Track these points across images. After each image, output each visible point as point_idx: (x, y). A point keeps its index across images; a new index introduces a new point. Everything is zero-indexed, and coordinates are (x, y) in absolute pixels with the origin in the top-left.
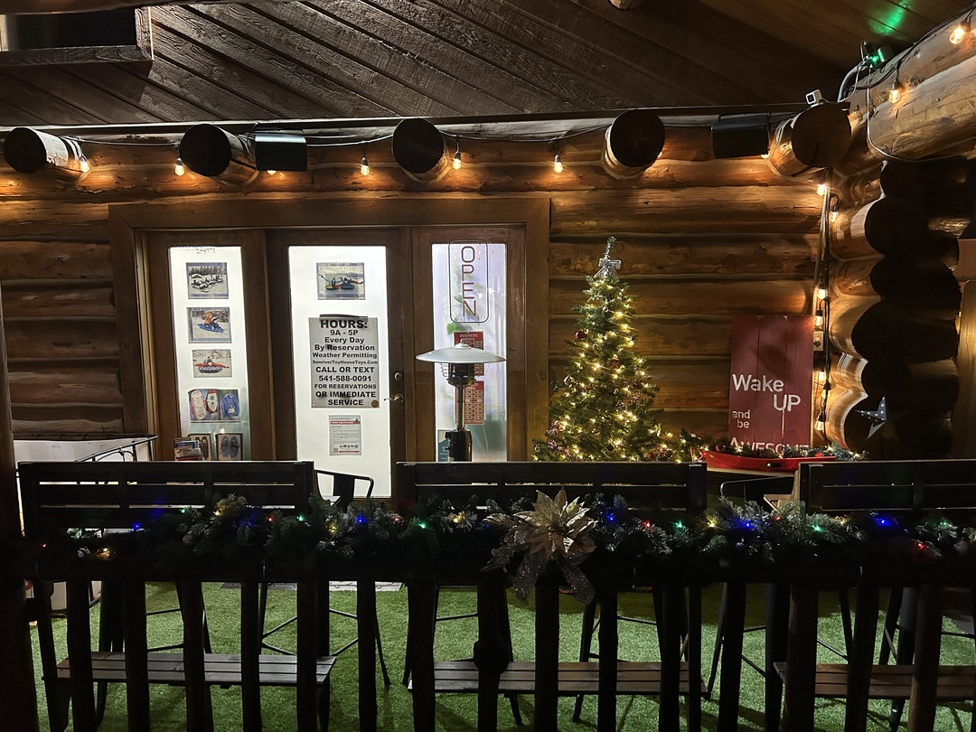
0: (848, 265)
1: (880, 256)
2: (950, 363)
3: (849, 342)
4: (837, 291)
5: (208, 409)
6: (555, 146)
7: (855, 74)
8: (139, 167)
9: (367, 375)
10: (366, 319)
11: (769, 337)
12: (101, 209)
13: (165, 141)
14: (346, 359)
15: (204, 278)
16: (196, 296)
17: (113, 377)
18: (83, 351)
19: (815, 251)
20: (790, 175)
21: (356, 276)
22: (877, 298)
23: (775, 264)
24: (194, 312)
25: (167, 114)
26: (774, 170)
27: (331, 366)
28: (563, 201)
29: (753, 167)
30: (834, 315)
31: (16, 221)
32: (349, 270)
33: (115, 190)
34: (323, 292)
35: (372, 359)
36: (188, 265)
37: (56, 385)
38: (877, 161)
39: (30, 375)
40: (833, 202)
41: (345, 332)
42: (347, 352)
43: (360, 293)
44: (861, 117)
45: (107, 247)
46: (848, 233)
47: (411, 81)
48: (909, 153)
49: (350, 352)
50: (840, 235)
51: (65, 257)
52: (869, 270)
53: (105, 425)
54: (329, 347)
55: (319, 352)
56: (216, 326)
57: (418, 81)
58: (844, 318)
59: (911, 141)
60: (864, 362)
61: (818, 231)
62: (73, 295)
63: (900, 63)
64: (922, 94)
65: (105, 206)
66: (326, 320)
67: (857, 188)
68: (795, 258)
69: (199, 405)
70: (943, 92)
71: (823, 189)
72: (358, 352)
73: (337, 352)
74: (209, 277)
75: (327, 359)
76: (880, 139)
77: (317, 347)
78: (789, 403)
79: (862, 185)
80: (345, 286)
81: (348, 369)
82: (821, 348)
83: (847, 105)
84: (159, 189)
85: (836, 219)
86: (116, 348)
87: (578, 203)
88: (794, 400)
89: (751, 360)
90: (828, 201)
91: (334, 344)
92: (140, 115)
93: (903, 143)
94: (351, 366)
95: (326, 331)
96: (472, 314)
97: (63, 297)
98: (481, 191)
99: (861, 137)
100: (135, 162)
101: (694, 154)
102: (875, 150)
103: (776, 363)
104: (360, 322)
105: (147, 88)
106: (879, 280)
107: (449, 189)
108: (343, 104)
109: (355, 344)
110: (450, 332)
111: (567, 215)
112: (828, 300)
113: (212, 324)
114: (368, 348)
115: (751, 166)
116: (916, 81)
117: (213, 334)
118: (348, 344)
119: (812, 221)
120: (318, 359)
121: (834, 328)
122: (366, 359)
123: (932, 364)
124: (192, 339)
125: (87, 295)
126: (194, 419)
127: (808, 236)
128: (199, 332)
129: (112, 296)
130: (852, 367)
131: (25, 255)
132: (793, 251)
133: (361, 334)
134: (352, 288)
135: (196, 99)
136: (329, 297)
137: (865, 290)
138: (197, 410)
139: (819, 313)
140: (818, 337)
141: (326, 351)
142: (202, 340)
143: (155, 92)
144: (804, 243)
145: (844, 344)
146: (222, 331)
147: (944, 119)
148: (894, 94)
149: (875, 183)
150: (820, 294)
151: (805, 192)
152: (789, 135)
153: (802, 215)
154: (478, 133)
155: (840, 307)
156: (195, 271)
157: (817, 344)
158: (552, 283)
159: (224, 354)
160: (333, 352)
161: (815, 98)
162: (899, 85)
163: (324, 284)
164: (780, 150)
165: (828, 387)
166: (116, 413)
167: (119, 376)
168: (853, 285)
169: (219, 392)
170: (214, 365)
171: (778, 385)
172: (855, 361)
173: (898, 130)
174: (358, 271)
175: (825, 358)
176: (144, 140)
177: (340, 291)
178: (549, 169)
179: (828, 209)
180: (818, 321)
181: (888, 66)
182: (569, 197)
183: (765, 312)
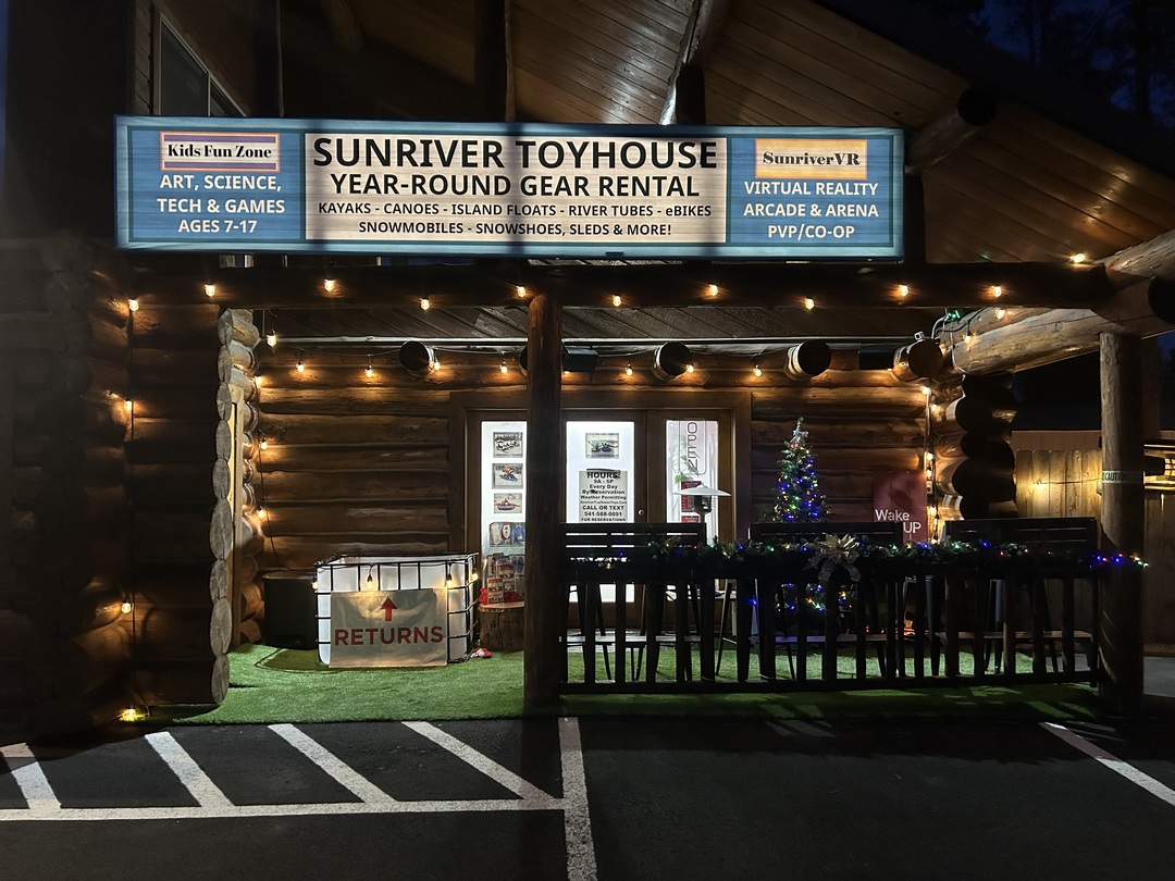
0: (945, 438)
1: (965, 432)
2: (1012, 503)
3: (950, 485)
4: (939, 455)
5: (502, 536)
6: (755, 360)
7: (942, 322)
8: (471, 366)
9: (619, 511)
10: (619, 472)
11: (898, 484)
12: (443, 395)
13: (494, 350)
14: (604, 500)
15: (505, 443)
16: (499, 455)
17: (443, 512)
18: (420, 493)
19: (923, 429)
20: (904, 381)
21: (613, 442)
22: (965, 458)
23: (898, 438)
24: (497, 467)
25: (494, 333)
26: (894, 377)
27: (593, 505)
28: (760, 394)
29: (881, 375)
30: (938, 471)
31: (380, 402)
32: (608, 438)
33: (452, 382)
34: (590, 453)
35: (623, 500)
36: (495, 433)
37: (401, 517)
38: (960, 375)
39: (382, 510)
40: (933, 398)
41: (604, 481)
42: (605, 495)
43: (615, 453)
44: (947, 348)
45: (445, 420)
46: (944, 418)
47: (659, 316)
48: (978, 371)
49: (607, 495)
50: (939, 419)
51: (416, 427)
52: (958, 442)
53: (435, 546)
54: (593, 491)
55: (585, 495)
56: (512, 476)
57: (663, 317)
58: (945, 472)
59: (979, 365)
60: (960, 498)
61: (925, 417)
62: (419, 454)
63: (969, 321)
64: (983, 340)
65: (448, 392)
66: (591, 473)
67: (948, 390)
68: (910, 434)
69: (496, 533)
70: (994, 342)
71: (926, 391)
72: (613, 495)
73: (598, 495)
74: (509, 442)
75: (591, 500)
76: (961, 363)
77: (584, 492)
78: (914, 528)
79: (951, 389)
80: (605, 450)
81: (606, 507)
82: (931, 492)
83: (939, 340)
84: (484, 382)
85: (936, 409)
86: (446, 491)
87: (770, 395)
88: (917, 526)
89: (887, 500)
90: (930, 397)
91: (596, 489)
92: (475, 333)
93: (974, 366)
94: (608, 505)
95: (591, 480)
96: (694, 469)
97: (411, 454)
98: (704, 387)
99: (948, 361)
100: (469, 364)
101: (844, 367)
102: (958, 368)
103: (904, 501)
104: (615, 474)
105: (481, 315)
106: (966, 447)
107: (682, 385)
108: (613, 330)
109: (611, 490)
110: (677, 481)
111: (762, 403)
112: (934, 461)
113: (510, 475)
114: (620, 492)
115: (880, 374)
116: (979, 333)
117: (510, 483)
118: (606, 489)
119: (921, 410)
120: (585, 500)
121: (939, 478)
122: (618, 500)
123: (1001, 504)
124: (494, 485)
125: (428, 454)
126: (492, 544)
127: (917, 420)
128: (499, 481)
129: (448, 454)
130: (952, 504)
131: (386, 425)
132: (909, 429)
133: (615, 482)
134: (610, 450)
135: (515, 324)
136: (593, 457)
137: (957, 454)
138: (494, 538)
139: (929, 468)
140: (929, 484)
141: (590, 495)
142: (501, 487)
143: (486, 318)
144: (916, 424)
145: (946, 487)
146: (517, 480)
147: (996, 356)
148: (967, 339)
149: (959, 387)
150: (928, 457)
151: (914, 391)
152: (904, 357)
153: (914, 406)
154: (705, 350)
155: (941, 465)
156: (499, 438)
157: (929, 489)
158: (753, 447)
159: (517, 497)
160: (595, 495)
161: (919, 337)
162: (970, 334)
163: (590, 447)
164: (900, 366)
165: (937, 517)
166: (445, 538)
167: (448, 511)
168: (949, 451)
169: (512, 524)
170: (509, 505)
171: (906, 516)
172: (955, 498)
173: (971, 359)
174: (614, 438)
175: (935, 498)
176: (479, 350)
177: (601, 452)
178: (752, 373)
179: (930, 402)
180: (929, 474)
181: (962, 321)
182: (762, 391)
183: (893, 469)
